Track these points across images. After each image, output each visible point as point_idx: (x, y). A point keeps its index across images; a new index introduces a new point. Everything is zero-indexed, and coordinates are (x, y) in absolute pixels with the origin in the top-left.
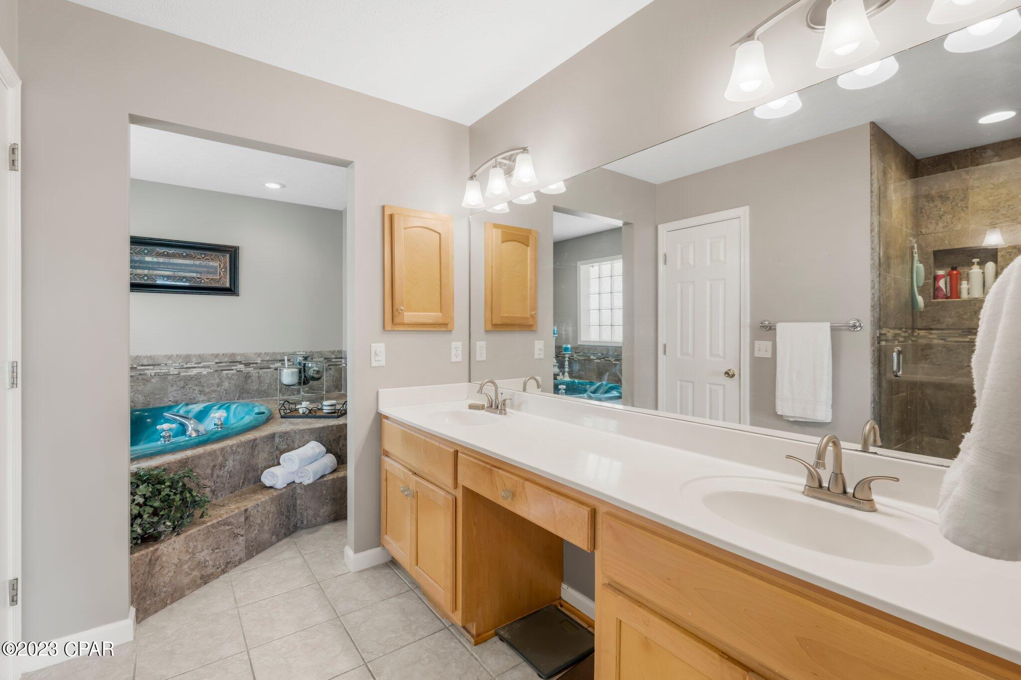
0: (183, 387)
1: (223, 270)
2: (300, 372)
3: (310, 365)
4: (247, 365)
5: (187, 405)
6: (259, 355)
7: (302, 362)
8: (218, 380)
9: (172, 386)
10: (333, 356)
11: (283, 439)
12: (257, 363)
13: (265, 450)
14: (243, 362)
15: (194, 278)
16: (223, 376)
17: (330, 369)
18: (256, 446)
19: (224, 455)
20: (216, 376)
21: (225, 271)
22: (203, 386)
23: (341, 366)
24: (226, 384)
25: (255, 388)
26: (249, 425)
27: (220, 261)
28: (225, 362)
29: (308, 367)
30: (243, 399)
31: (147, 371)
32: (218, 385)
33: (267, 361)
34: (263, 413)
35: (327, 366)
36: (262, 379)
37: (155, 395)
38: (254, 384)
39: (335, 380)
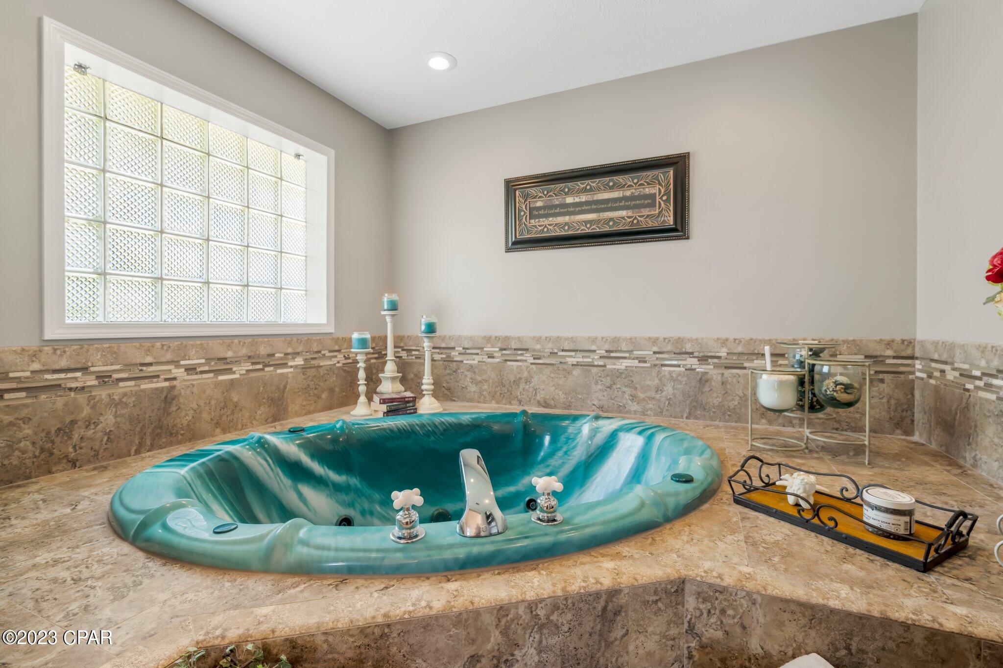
0: (610, 387)
1: (665, 198)
2: (801, 382)
3: (825, 369)
4: (704, 359)
5: (597, 418)
6: (724, 342)
7: (807, 361)
8: (657, 381)
9: (596, 383)
10: (889, 353)
11: (709, 605)
12: (719, 358)
13: (650, 629)
14: (696, 354)
15: (623, 218)
16: (664, 376)
17: (882, 381)
18: (617, 613)
19: (507, 628)
20: (654, 374)
21: (668, 201)
22: (636, 389)
23: (911, 377)
24: (669, 390)
25: (716, 401)
26: (628, 522)
27: (660, 184)
28: (668, 352)
29: (821, 374)
30: (696, 418)
31: (568, 359)
32: (658, 390)
33: (739, 354)
34: (688, 480)
35: (872, 372)
36: (728, 386)
37: (576, 393)
38: (715, 395)
39: (892, 407)
